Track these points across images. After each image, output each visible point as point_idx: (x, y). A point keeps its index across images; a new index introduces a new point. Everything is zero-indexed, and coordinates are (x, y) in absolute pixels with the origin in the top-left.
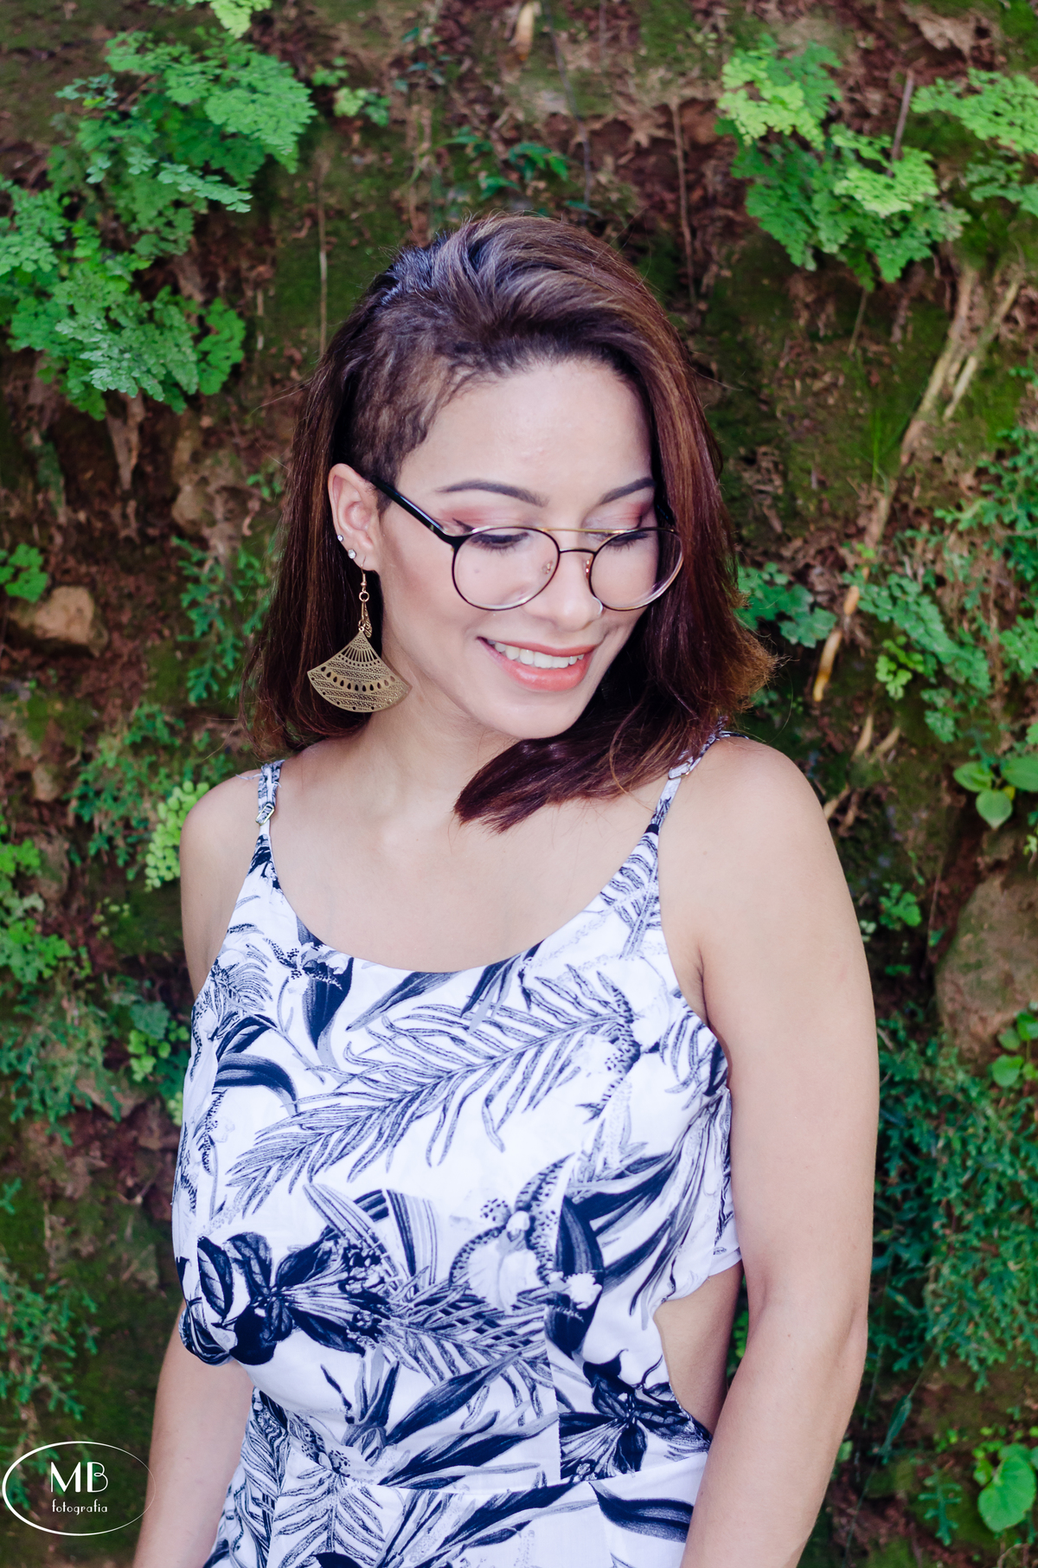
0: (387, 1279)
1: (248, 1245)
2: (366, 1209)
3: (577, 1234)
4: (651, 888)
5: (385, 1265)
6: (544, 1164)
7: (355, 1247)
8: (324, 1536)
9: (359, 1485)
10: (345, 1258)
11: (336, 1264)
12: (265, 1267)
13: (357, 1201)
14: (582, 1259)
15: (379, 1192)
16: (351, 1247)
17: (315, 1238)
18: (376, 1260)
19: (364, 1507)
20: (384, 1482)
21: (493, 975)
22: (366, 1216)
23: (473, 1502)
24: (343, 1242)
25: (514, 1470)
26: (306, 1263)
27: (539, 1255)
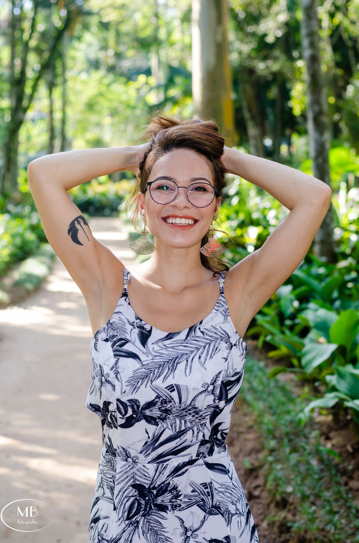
0: (173, 406)
1: (133, 402)
2: (168, 390)
3: (224, 391)
4: (226, 306)
5: (173, 403)
6: (216, 373)
7: (165, 399)
8: (133, 480)
9: (142, 465)
10: (162, 402)
11: (159, 404)
12: (138, 407)
13: (166, 388)
14: (224, 397)
15: (172, 385)
16: (163, 399)
17: (153, 399)
18: (170, 402)
19: (143, 470)
20: (149, 463)
21: (192, 329)
22: (168, 392)
23: (174, 466)
24: (161, 399)
25: (185, 456)
26: (150, 405)
27: (214, 396)
